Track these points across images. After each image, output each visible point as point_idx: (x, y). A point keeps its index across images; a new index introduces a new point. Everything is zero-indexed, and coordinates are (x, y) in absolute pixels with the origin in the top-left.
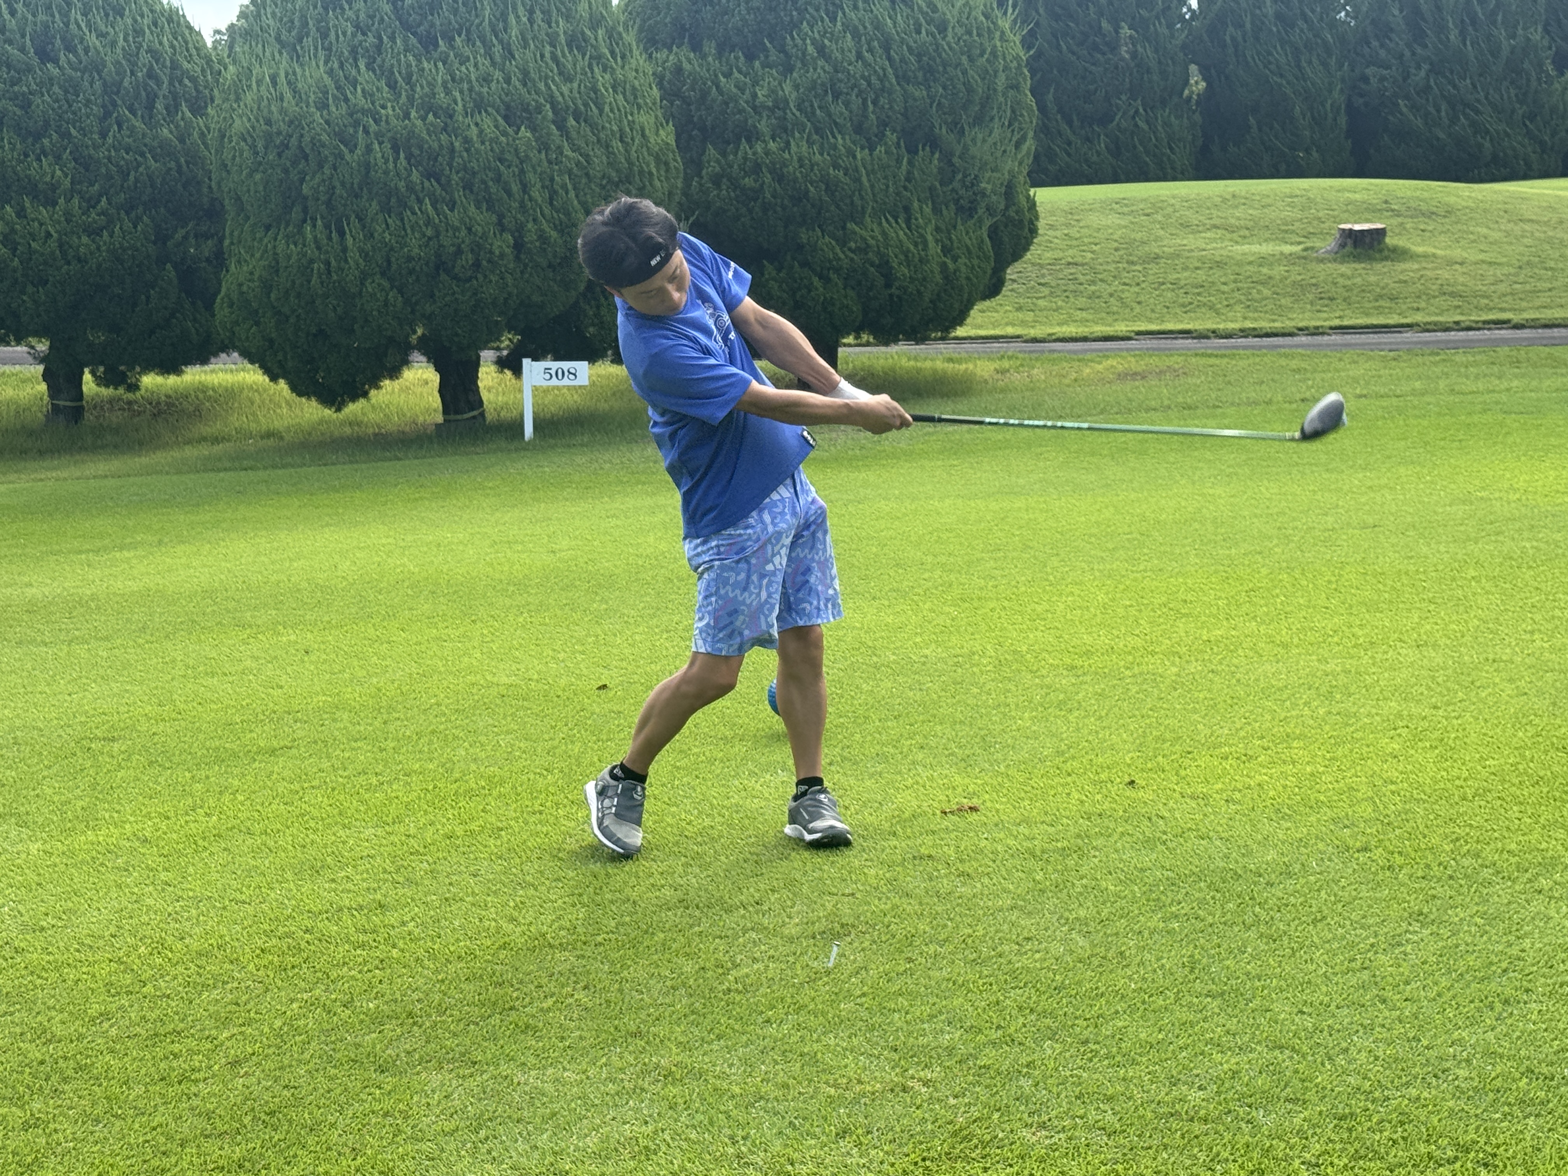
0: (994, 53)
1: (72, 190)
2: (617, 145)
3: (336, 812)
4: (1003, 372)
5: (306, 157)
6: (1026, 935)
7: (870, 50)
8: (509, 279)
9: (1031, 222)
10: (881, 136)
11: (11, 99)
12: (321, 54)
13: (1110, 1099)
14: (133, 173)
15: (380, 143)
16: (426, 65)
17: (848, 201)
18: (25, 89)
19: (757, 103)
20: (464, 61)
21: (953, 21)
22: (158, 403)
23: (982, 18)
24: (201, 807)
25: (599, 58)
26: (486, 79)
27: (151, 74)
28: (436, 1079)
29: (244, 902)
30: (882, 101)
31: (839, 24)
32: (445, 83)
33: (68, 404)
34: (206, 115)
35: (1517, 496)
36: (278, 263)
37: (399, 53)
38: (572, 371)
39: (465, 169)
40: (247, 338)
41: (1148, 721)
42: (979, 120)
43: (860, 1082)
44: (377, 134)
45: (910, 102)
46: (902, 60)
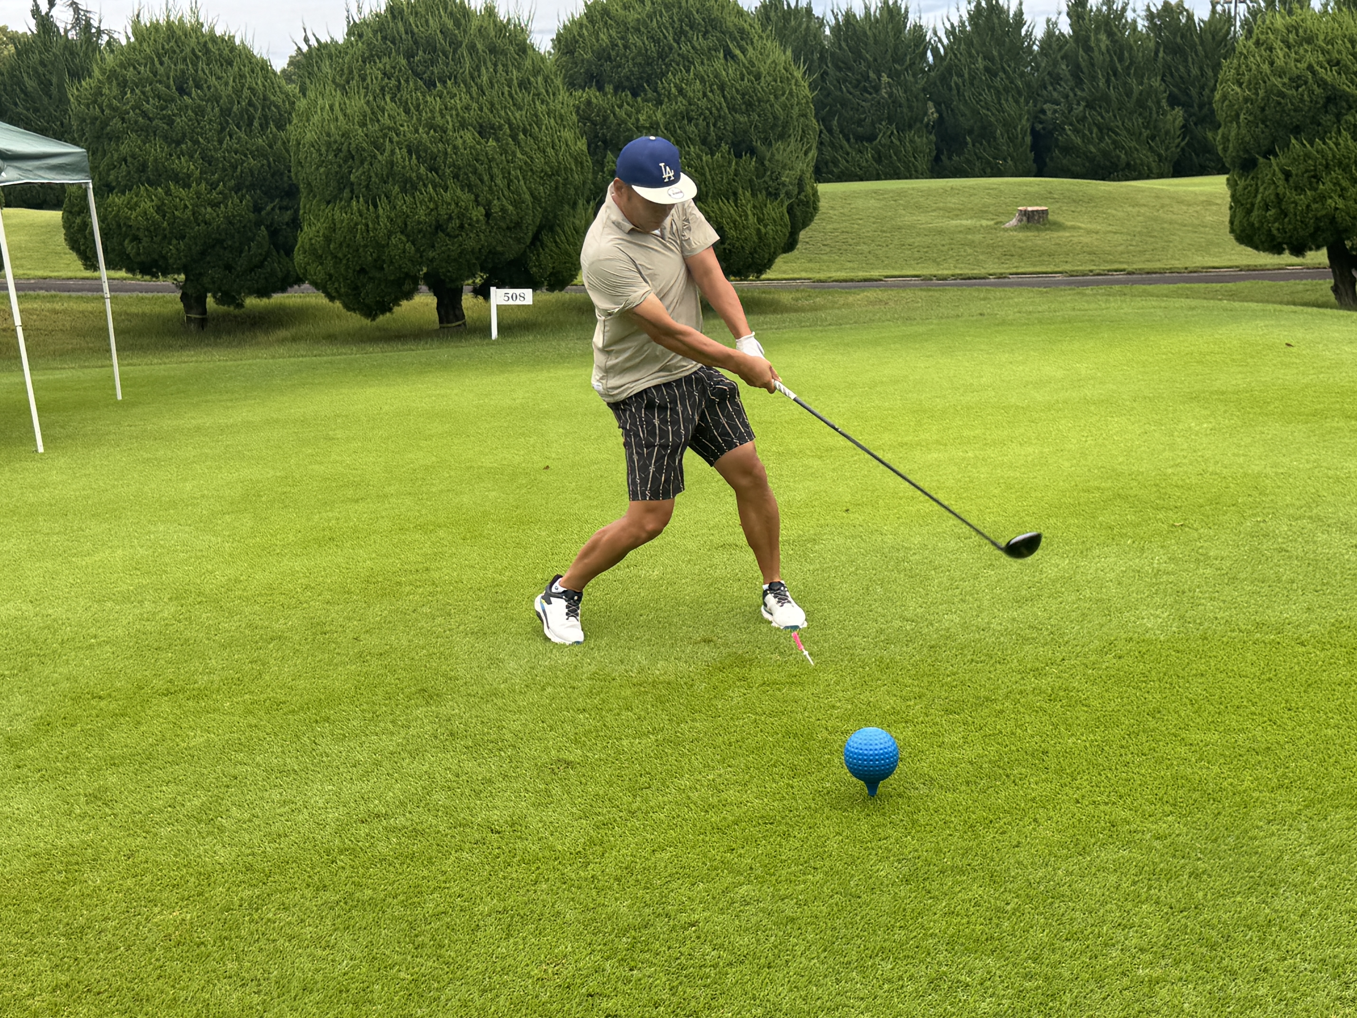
0: (791, 93)
1: (201, 178)
2: (550, 151)
4: (797, 300)
5: (353, 158)
8: (482, 236)
9: (814, 202)
10: (718, 146)
11: (161, 119)
12: (362, 91)
14: (239, 167)
15: (400, 149)
16: (428, 98)
18: (170, 112)
20: (453, 96)
21: (764, 73)
22: (254, 317)
23: (783, 71)
25: (539, 95)
26: (467, 108)
27: (250, 104)
30: (719, 124)
31: (692, 74)
32: (441, 110)
33: (197, 316)
34: (286, 131)
36: (335, 225)
37: (411, 92)
38: (522, 295)
39: (454, 165)
42: (782, 136)
44: (398, 143)
45: (738, 124)
46: (732, 98)
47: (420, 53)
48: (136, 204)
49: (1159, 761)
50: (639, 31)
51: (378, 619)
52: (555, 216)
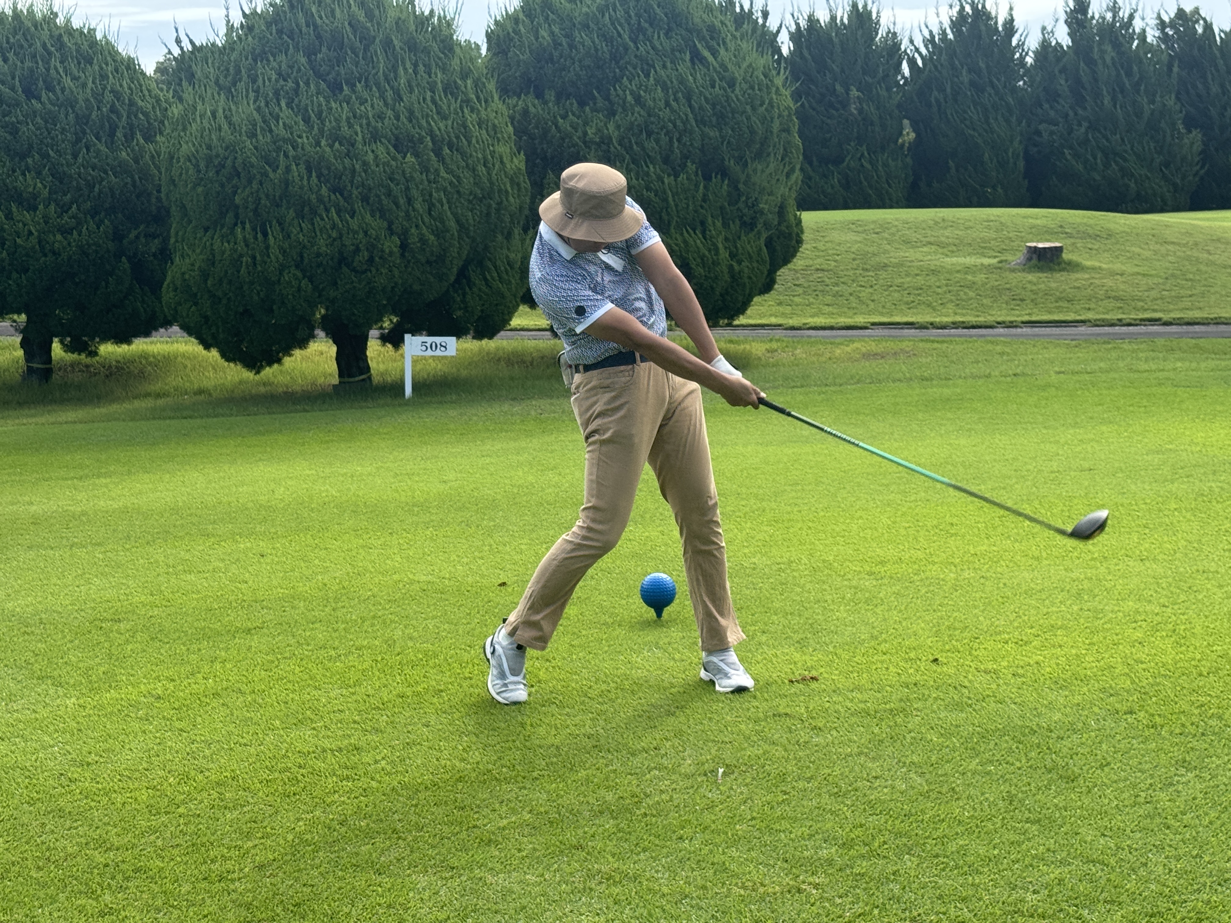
0: (771, 104)
1: (50, 199)
2: (481, 169)
3: (307, 677)
4: (772, 351)
5: (238, 175)
6: (874, 774)
7: (676, 100)
8: (396, 272)
9: (798, 235)
10: (684, 166)
12: (252, 95)
13: (964, 900)
14: (97, 186)
15: (297, 165)
16: (333, 105)
17: (657, 217)
18: (14, 119)
19: (587, 139)
20: (363, 102)
21: (740, 79)
22: (110, 367)
23: (762, 77)
24: (199, 672)
25: (468, 101)
26: (380, 117)
27: (113, 110)
28: (423, 881)
29: (245, 745)
30: (684, 139)
31: (652, 79)
32: (348, 118)
33: (40, 366)
34: (156, 142)
35: (1198, 448)
36: (214, 257)
37: (312, 96)
38: (444, 344)
39: (363, 185)
40: (188, 315)
41: (939, 614)
42: (759, 155)
43: (762, 885)
44: (294, 157)
45: (707, 140)
46: (701, 108)
47: (324, 49)
50: (588, 27)
52: (486, 248)
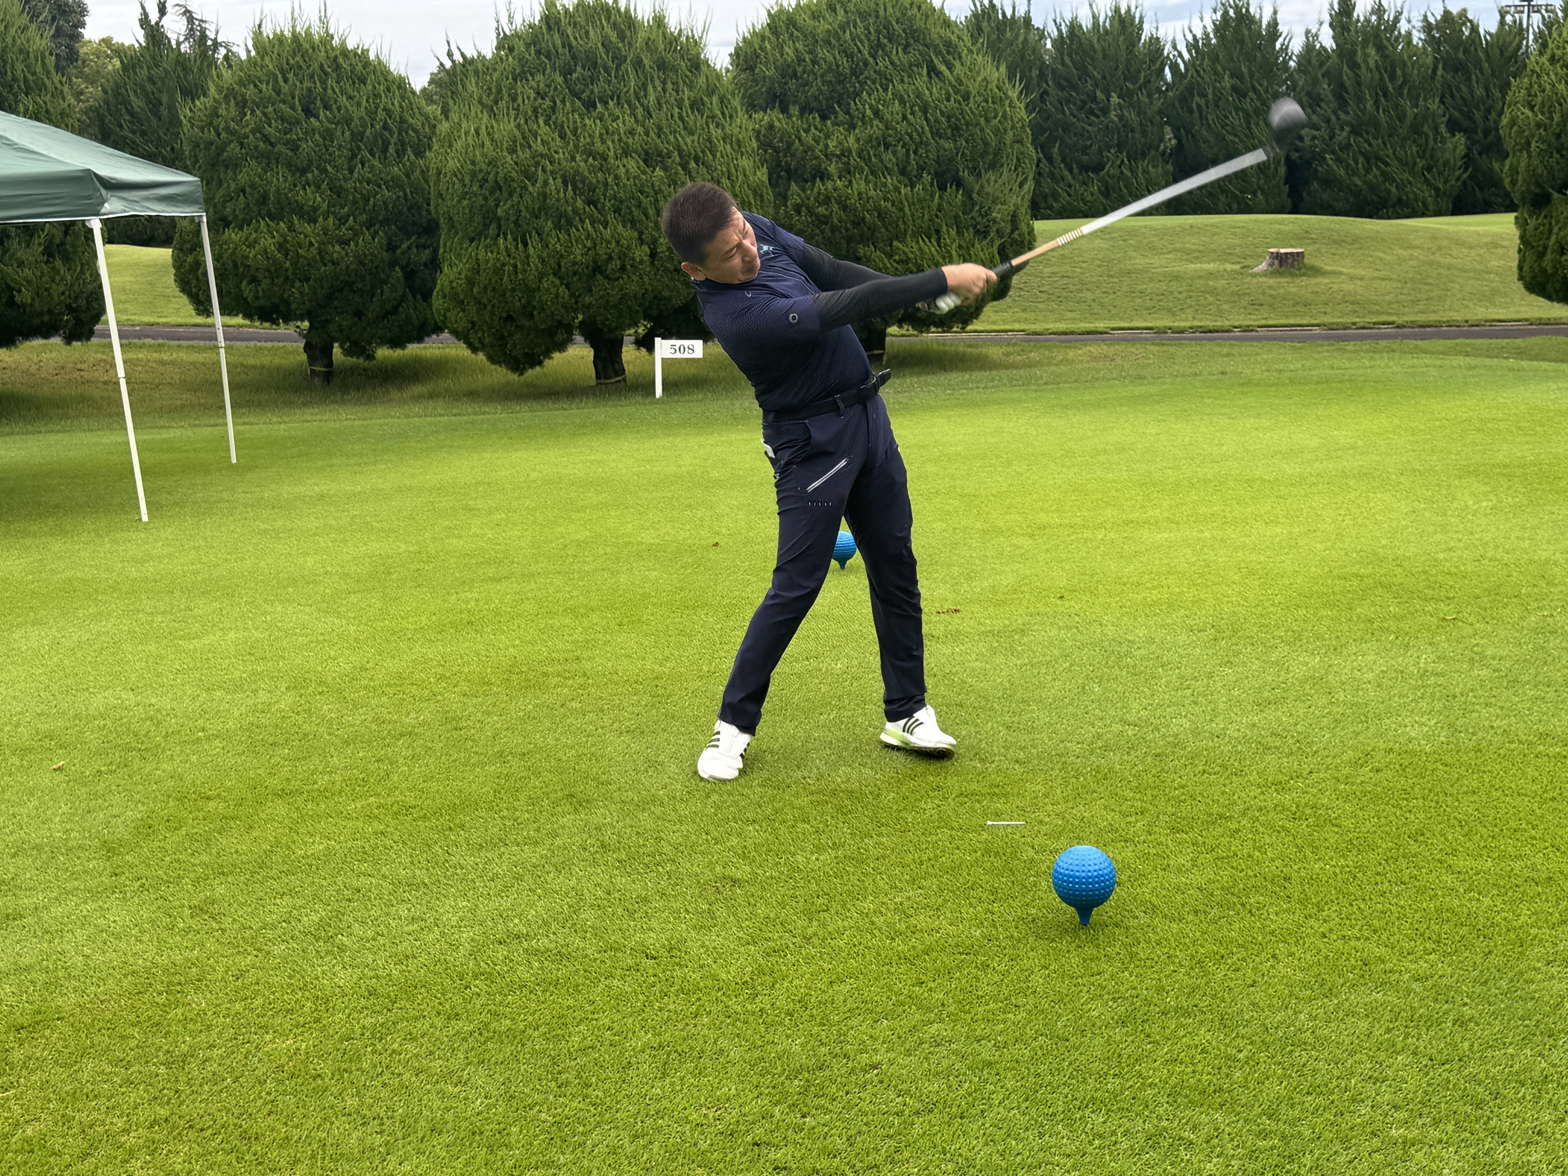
0: (1004, 116)
1: (328, 212)
4: (1008, 354)
5: (500, 189)
8: (646, 279)
9: (1030, 242)
10: (920, 177)
11: (284, 144)
12: (512, 113)
14: (372, 199)
15: (554, 179)
16: (587, 121)
17: (894, 225)
18: (294, 137)
19: (829, 152)
20: (615, 119)
21: (974, 92)
22: (387, 370)
23: (996, 90)
25: (713, 117)
26: (631, 132)
27: (385, 127)
30: (921, 151)
31: (890, 93)
32: (601, 135)
33: (322, 369)
34: (425, 158)
36: (479, 266)
37: (568, 113)
38: (691, 347)
39: (615, 199)
42: (993, 166)
44: (551, 172)
45: (942, 152)
46: (936, 121)
47: (579, 69)
48: (256, 241)
49: (1421, 891)
50: (830, 44)
51: (521, 714)
